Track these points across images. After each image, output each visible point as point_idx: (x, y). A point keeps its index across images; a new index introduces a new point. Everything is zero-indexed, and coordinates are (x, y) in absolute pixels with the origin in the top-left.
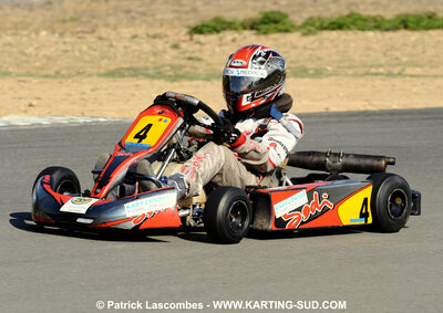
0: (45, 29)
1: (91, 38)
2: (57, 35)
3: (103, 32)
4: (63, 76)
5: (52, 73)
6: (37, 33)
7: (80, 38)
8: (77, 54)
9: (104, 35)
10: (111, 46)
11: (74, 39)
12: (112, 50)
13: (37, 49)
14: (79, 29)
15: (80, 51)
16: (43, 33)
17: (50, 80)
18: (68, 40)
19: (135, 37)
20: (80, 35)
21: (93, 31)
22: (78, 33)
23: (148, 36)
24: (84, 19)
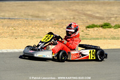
0: (51, 26)
1: (62, 29)
2: (53, 28)
6: (49, 27)
8: (58, 33)
9: (65, 28)
11: (58, 29)
14: (59, 26)
16: (50, 27)
18: (56, 29)
21: (62, 27)
24: (60, 24)
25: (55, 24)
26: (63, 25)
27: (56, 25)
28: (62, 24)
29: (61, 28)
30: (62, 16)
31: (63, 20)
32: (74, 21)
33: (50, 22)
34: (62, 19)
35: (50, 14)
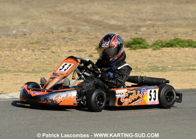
0: (25, 47)
1: (48, 52)
2: (31, 51)
3: (54, 49)
4: (37, 72)
5: (31, 70)
6: (21, 50)
7: (42, 52)
8: (42, 60)
9: (54, 51)
10: (59, 56)
11: (40, 53)
12: (60, 58)
13: (22, 58)
14: (41, 47)
15: (44, 59)
16: (24, 50)
17: (30, 74)
18: (37, 53)
19: (70, 51)
20: (42, 50)
21: (49, 49)
22: (41, 49)
23: (77, 51)
24: (43, 43)
25: (33, 43)
26: (48, 43)
27: (35, 45)
28: (48, 41)
29: (46, 50)
30: (43, 25)
31: (47, 35)
32: (69, 36)
33: (23, 39)
34: (46, 33)
35: (17, 22)
